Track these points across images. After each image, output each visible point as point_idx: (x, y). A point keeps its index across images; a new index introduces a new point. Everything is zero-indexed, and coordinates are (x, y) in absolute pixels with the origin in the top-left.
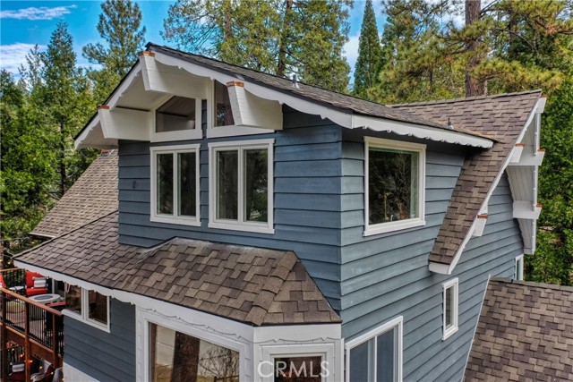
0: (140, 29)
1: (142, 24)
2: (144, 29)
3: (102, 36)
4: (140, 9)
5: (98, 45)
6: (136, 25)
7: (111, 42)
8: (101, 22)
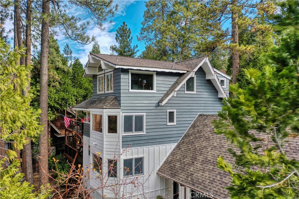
0: (130, 38)
1: (131, 35)
2: (132, 38)
3: (117, 42)
4: (131, 30)
5: (115, 45)
6: (129, 36)
7: (120, 44)
8: (117, 36)
